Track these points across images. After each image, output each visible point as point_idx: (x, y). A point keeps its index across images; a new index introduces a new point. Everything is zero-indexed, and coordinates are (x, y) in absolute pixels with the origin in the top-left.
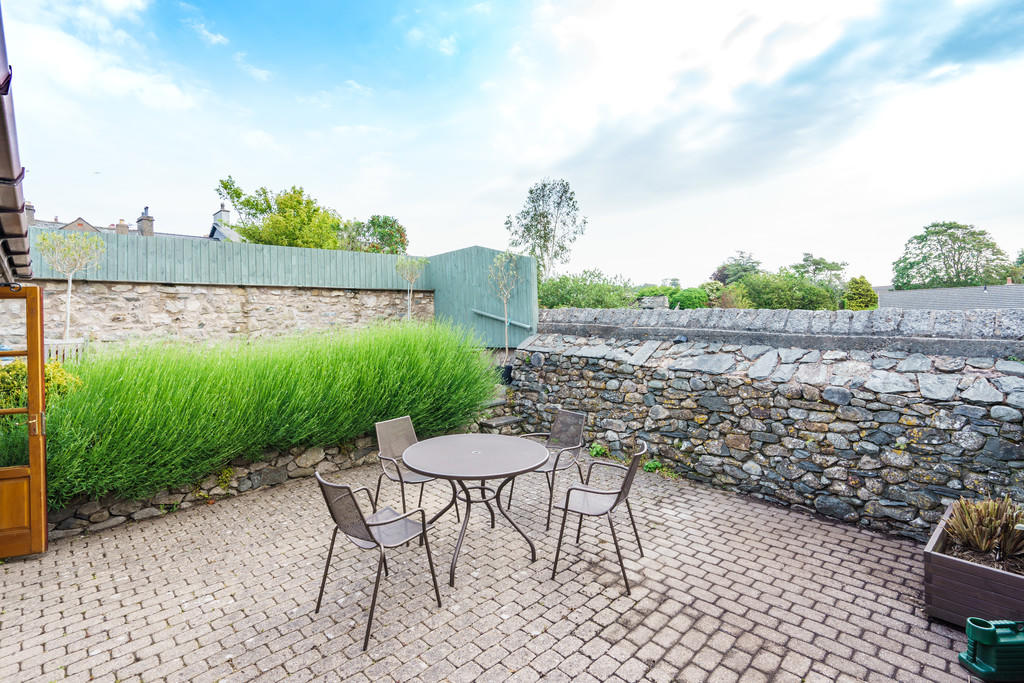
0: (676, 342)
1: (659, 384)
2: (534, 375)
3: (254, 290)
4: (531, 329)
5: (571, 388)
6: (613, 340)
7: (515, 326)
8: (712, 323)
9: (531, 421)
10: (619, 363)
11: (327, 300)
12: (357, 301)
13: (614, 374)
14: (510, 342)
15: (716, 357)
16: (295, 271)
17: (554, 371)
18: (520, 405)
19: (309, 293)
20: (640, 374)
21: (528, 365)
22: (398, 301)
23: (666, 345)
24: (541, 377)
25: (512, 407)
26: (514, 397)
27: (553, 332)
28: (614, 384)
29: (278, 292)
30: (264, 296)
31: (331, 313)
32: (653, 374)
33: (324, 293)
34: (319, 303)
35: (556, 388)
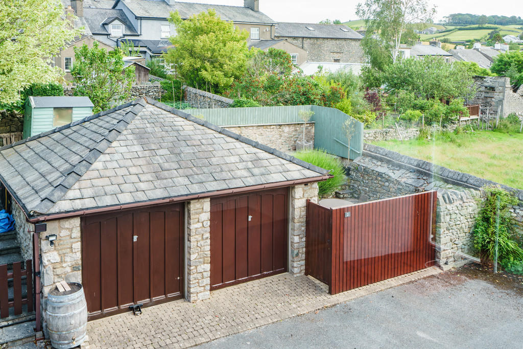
0: (411, 172)
1: (401, 187)
2: (359, 174)
3: (243, 128)
4: (359, 154)
5: (372, 183)
6: (390, 166)
7: (353, 151)
8: (423, 167)
9: (357, 193)
10: (389, 177)
11: (269, 130)
12: (281, 130)
13: (387, 181)
14: (350, 157)
15: (420, 180)
16: (257, 118)
17: (367, 175)
18: (353, 186)
19: (262, 127)
20: (395, 182)
21: (357, 170)
22: (298, 129)
23: (408, 172)
24: (361, 176)
25: (349, 186)
26: (350, 182)
27: (369, 156)
28: (387, 184)
29: (251, 128)
30: (247, 130)
31: (270, 136)
32: (399, 183)
33: (268, 127)
34: (266, 132)
35: (367, 181)
